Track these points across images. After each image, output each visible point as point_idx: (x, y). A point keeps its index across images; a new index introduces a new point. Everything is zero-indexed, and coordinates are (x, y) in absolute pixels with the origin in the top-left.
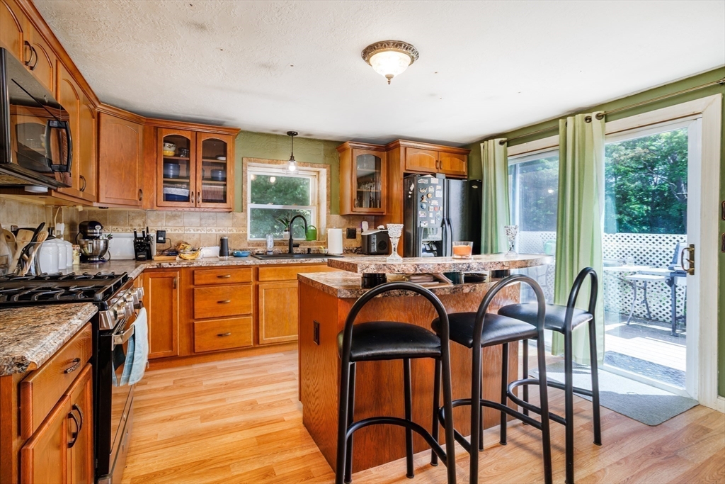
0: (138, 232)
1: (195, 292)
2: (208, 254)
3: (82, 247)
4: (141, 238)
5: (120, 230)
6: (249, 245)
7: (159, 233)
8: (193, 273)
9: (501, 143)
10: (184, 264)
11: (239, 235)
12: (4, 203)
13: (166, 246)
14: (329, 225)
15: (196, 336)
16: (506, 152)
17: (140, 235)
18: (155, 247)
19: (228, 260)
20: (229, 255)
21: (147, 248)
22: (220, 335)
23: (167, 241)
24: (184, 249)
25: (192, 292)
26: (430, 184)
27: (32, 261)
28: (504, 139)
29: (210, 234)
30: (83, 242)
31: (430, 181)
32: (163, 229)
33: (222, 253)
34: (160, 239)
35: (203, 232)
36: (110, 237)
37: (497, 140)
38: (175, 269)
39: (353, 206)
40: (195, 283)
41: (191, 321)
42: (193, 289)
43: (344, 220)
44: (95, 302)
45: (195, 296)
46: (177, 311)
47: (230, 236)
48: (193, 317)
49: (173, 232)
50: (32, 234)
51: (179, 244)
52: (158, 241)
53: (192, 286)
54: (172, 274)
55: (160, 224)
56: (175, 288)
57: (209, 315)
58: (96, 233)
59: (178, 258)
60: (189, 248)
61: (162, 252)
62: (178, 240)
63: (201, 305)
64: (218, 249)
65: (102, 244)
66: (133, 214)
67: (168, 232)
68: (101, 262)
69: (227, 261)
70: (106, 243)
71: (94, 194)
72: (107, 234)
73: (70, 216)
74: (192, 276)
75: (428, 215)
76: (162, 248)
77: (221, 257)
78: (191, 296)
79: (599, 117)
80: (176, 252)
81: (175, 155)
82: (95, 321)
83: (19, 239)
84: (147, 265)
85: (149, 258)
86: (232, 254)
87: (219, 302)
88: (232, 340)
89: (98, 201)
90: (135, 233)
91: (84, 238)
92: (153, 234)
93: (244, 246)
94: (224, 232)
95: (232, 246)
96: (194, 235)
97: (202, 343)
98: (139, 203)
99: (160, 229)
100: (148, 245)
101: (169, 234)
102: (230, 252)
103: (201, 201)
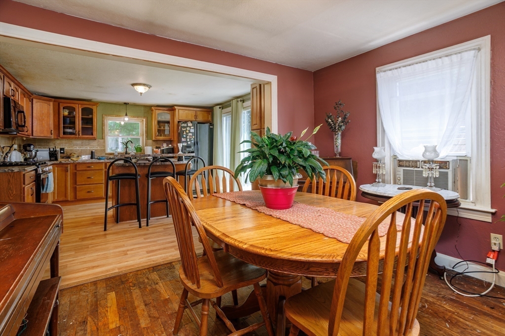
2: (85, 158)
3: (25, 155)
5: (43, 148)
6: (106, 154)
7: (61, 149)
8: (76, 165)
9: (220, 108)
10: (72, 162)
11: (101, 150)
13: (65, 155)
14: (146, 145)
15: (77, 192)
16: (221, 112)
17: (52, 150)
18: (59, 155)
22: (88, 192)
23: (65, 153)
24: (73, 156)
26: (187, 126)
27: (9, 158)
28: (221, 106)
29: (86, 149)
30: (25, 153)
31: (187, 125)
32: (63, 147)
33: (92, 158)
34: (62, 151)
35: (83, 148)
36: (37, 151)
37: (218, 107)
38: (68, 164)
39: (156, 136)
40: (77, 169)
41: (75, 186)
42: (76, 172)
43: (154, 143)
44: (37, 166)
45: (77, 175)
46: (68, 182)
47: (96, 150)
48: (76, 184)
49: (68, 148)
50: (9, 148)
51: (71, 154)
52: (61, 153)
53: (75, 171)
54: (66, 166)
55: (62, 145)
56: (68, 171)
57: (83, 183)
58: (31, 149)
59: (69, 159)
60: (75, 155)
61: (63, 158)
62: (71, 152)
63: (79, 179)
64: (90, 156)
65: (34, 153)
66: (49, 141)
67: (66, 148)
69: (94, 160)
70: (36, 153)
71: (31, 132)
74: (75, 167)
75: (187, 140)
76: (63, 156)
78: (75, 175)
79: (241, 101)
80: (69, 157)
81: (69, 115)
82: (36, 170)
83: (4, 150)
84: (55, 162)
85: (56, 159)
86: (97, 158)
87: (88, 178)
88: (94, 194)
89: (32, 135)
90: (50, 149)
91: (25, 151)
92: (58, 149)
93: (104, 155)
94: (93, 149)
95: (96, 155)
96: (78, 150)
97: (80, 195)
98: (51, 136)
99: (62, 147)
100: (56, 154)
101: (66, 150)
102: (96, 157)
103: (81, 135)
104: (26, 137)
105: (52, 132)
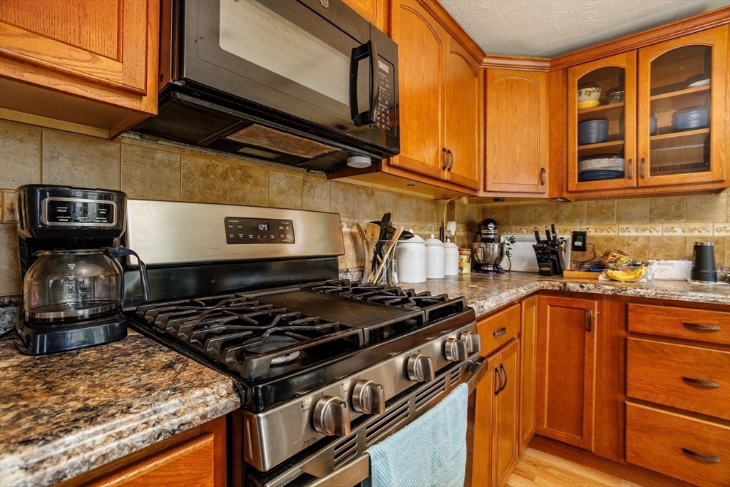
0: (540, 233)
1: (629, 345)
2: (667, 273)
3: (474, 251)
4: (544, 242)
5: (525, 231)
7: (577, 236)
8: (626, 308)
10: (609, 289)
12: (372, 194)
13: (588, 255)
15: (629, 432)
17: (543, 237)
18: (567, 257)
19: (715, 290)
20: (716, 280)
21: (554, 257)
22: (687, 451)
23: (589, 247)
24: (615, 262)
25: (622, 343)
29: (670, 238)
30: (475, 246)
32: (583, 229)
33: (699, 275)
34: (578, 244)
35: (654, 233)
36: (511, 241)
38: (590, 296)
40: (632, 327)
41: (620, 398)
42: (626, 340)
45: (629, 354)
46: (591, 372)
47: (717, 241)
48: (625, 393)
49: (598, 234)
51: (608, 254)
52: (575, 248)
53: (623, 333)
54: (584, 303)
55: (578, 221)
56: (590, 329)
57: (660, 399)
58: (491, 234)
59: (601, 277)
60: (624, 261)
61: (580, 266)
62: (606, 246)
63: (642, 374)
64: (689, 266)
66: (541, 209)
67: (592, 233)
68: (495, 273)
71: (481, 179)
72: (509, 236)
73: (467, 214)
74: (623, 314)
76: (581, 259)
77: (697, 283)
78: (620, 352)
80: (600, 267)
84: (554, 282)
85: (557, 271)
86: (724, 278)
87: (686, 380)
89: (484, 189)
90: (537, 233)
92: (565, 236)
94: (704, 234)
95: (723, 262)
96: (636, 239)
97: (644, 449)
98: (541, 189)
99: (577, 229)
100: (556, 253)
101: (592, 238)
102: (720, 273)
103: (648, 173)
104: (469, 196)
105: (546, 175)
